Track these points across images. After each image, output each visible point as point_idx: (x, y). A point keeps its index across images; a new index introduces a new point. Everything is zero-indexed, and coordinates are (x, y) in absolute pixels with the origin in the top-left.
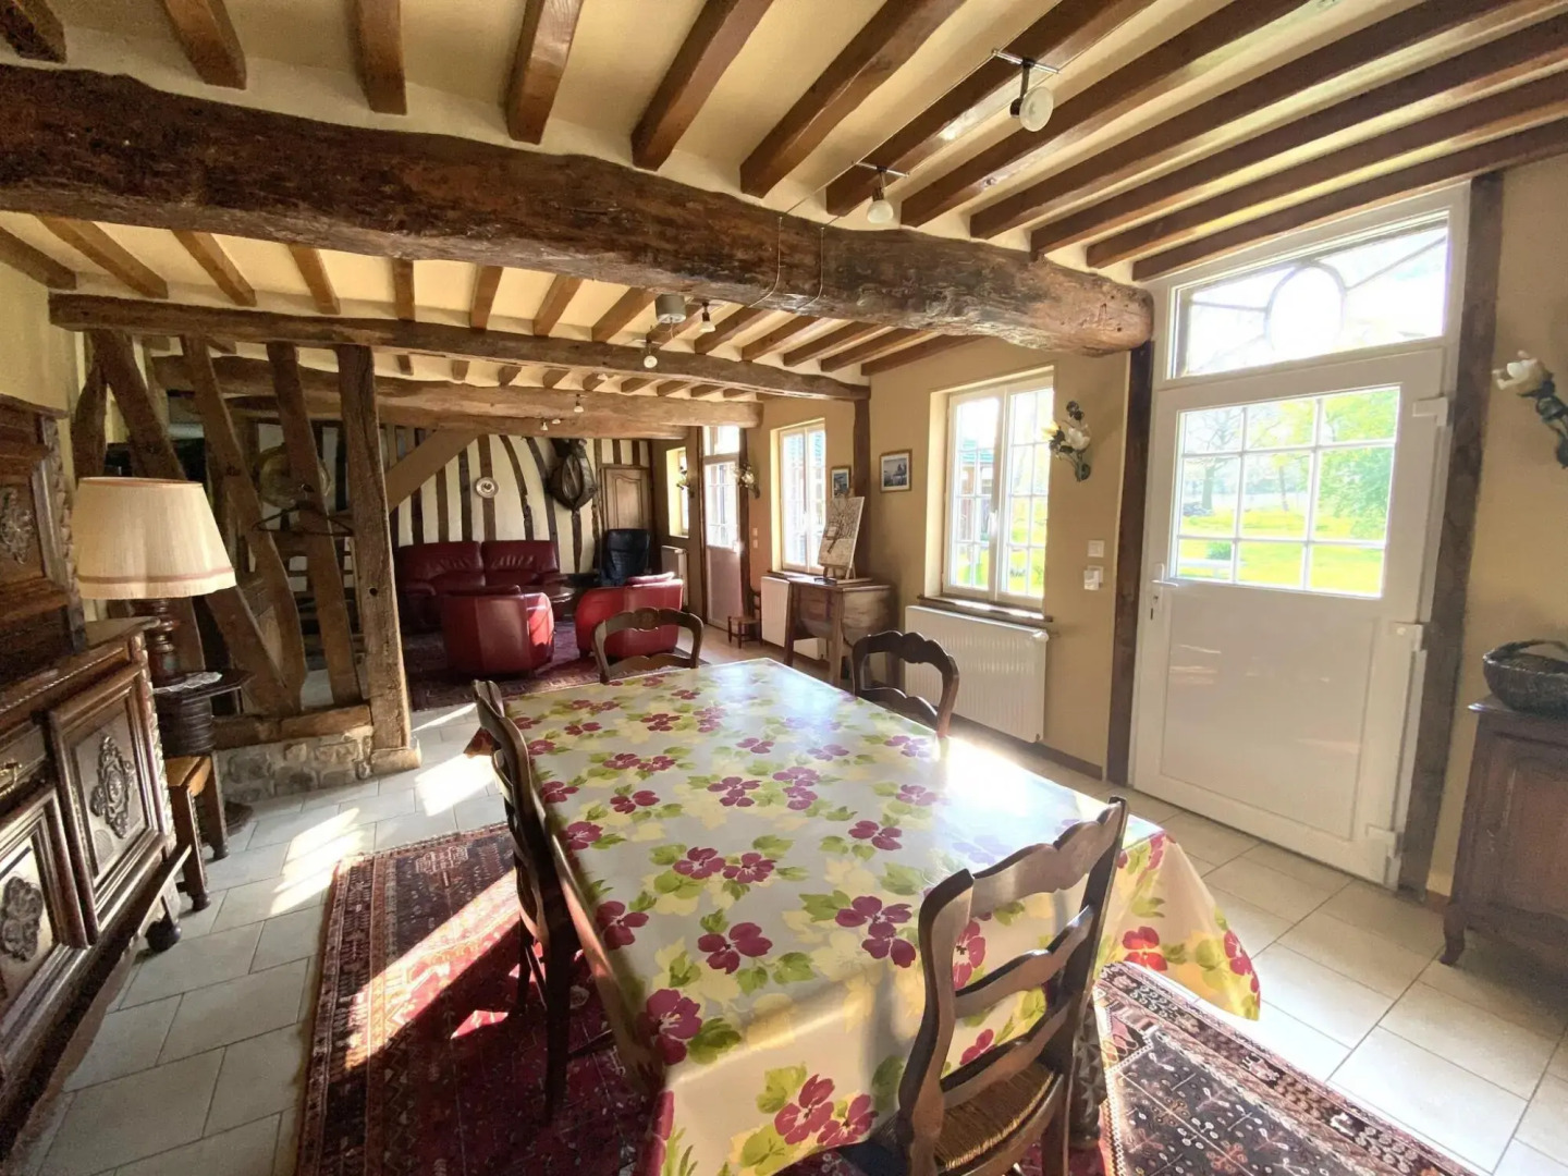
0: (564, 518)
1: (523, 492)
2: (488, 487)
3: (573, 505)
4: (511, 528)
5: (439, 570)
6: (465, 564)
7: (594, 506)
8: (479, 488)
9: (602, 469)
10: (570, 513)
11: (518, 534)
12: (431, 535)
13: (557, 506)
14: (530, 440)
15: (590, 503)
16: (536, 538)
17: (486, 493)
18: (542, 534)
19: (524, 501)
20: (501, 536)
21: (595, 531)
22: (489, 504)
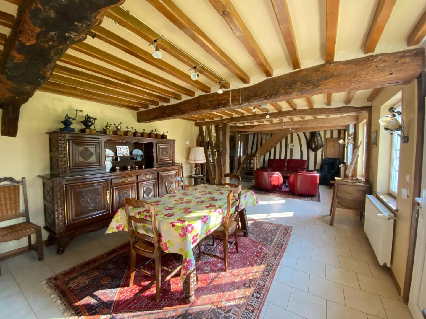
0: (312, 154)
1: (301, 146)
2: (292, 146)
3: (315, 150)
4: (296, 156)
7: (322, 151)
8: (289, 146)
9: (326, 139)
10: (314, 152)
11: (299, 158)
12: (277, 157)
13: (310, 151)
14: (304, 134)
15: (321, 149)
16: (303, 159)
17: (291, 147)
18: (305, 158)
19: (301, 149)
20: (294, 158)
21: (322, 158)
22: (291, 150)
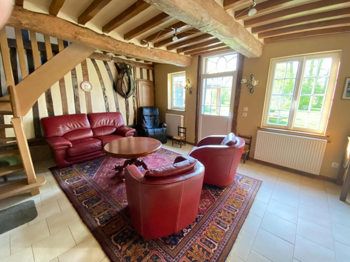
0: (122, 102)
1: (104, 89)
3: (125, 96)
4: (99, 107)
5: (68, 129)
6: (81, 125)
7: (134, 97)
8: (83, 87)
9: (137, 80)
10: (124, 100)
11: (102, 109)
13: (118, 96)
14: (105, 63)
15: (132, 95)
16: (111, 111)
18: (113, 109)
19: (104, 93)
20: (94, 111)
21: (134, 107)
